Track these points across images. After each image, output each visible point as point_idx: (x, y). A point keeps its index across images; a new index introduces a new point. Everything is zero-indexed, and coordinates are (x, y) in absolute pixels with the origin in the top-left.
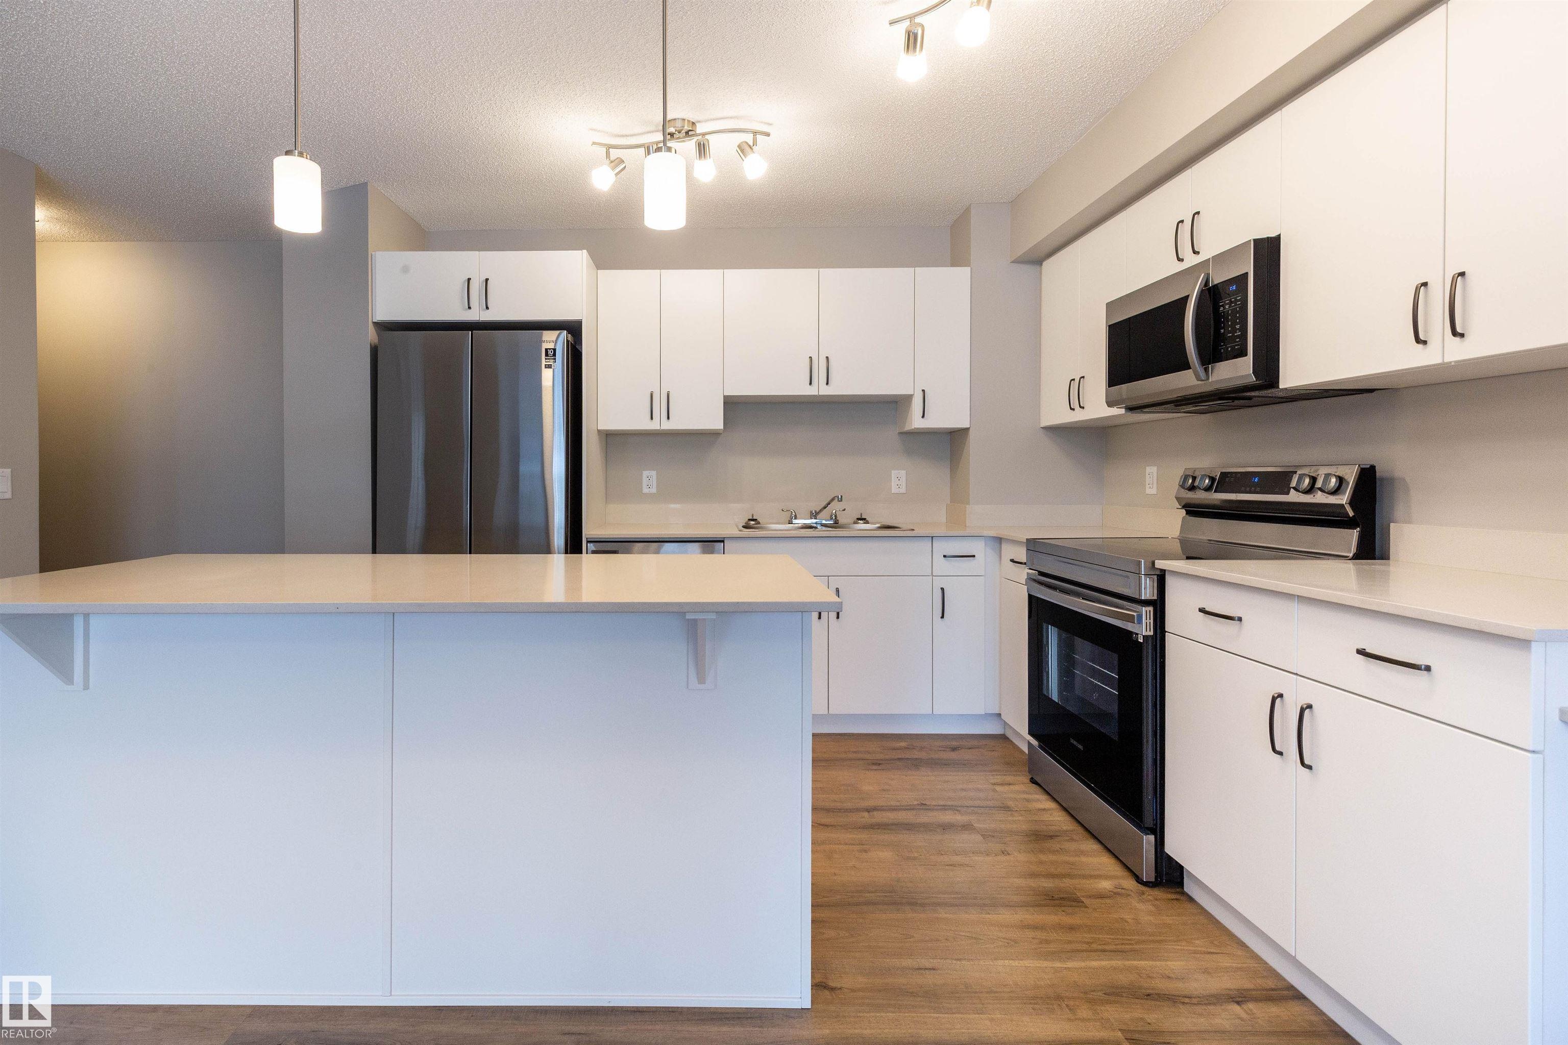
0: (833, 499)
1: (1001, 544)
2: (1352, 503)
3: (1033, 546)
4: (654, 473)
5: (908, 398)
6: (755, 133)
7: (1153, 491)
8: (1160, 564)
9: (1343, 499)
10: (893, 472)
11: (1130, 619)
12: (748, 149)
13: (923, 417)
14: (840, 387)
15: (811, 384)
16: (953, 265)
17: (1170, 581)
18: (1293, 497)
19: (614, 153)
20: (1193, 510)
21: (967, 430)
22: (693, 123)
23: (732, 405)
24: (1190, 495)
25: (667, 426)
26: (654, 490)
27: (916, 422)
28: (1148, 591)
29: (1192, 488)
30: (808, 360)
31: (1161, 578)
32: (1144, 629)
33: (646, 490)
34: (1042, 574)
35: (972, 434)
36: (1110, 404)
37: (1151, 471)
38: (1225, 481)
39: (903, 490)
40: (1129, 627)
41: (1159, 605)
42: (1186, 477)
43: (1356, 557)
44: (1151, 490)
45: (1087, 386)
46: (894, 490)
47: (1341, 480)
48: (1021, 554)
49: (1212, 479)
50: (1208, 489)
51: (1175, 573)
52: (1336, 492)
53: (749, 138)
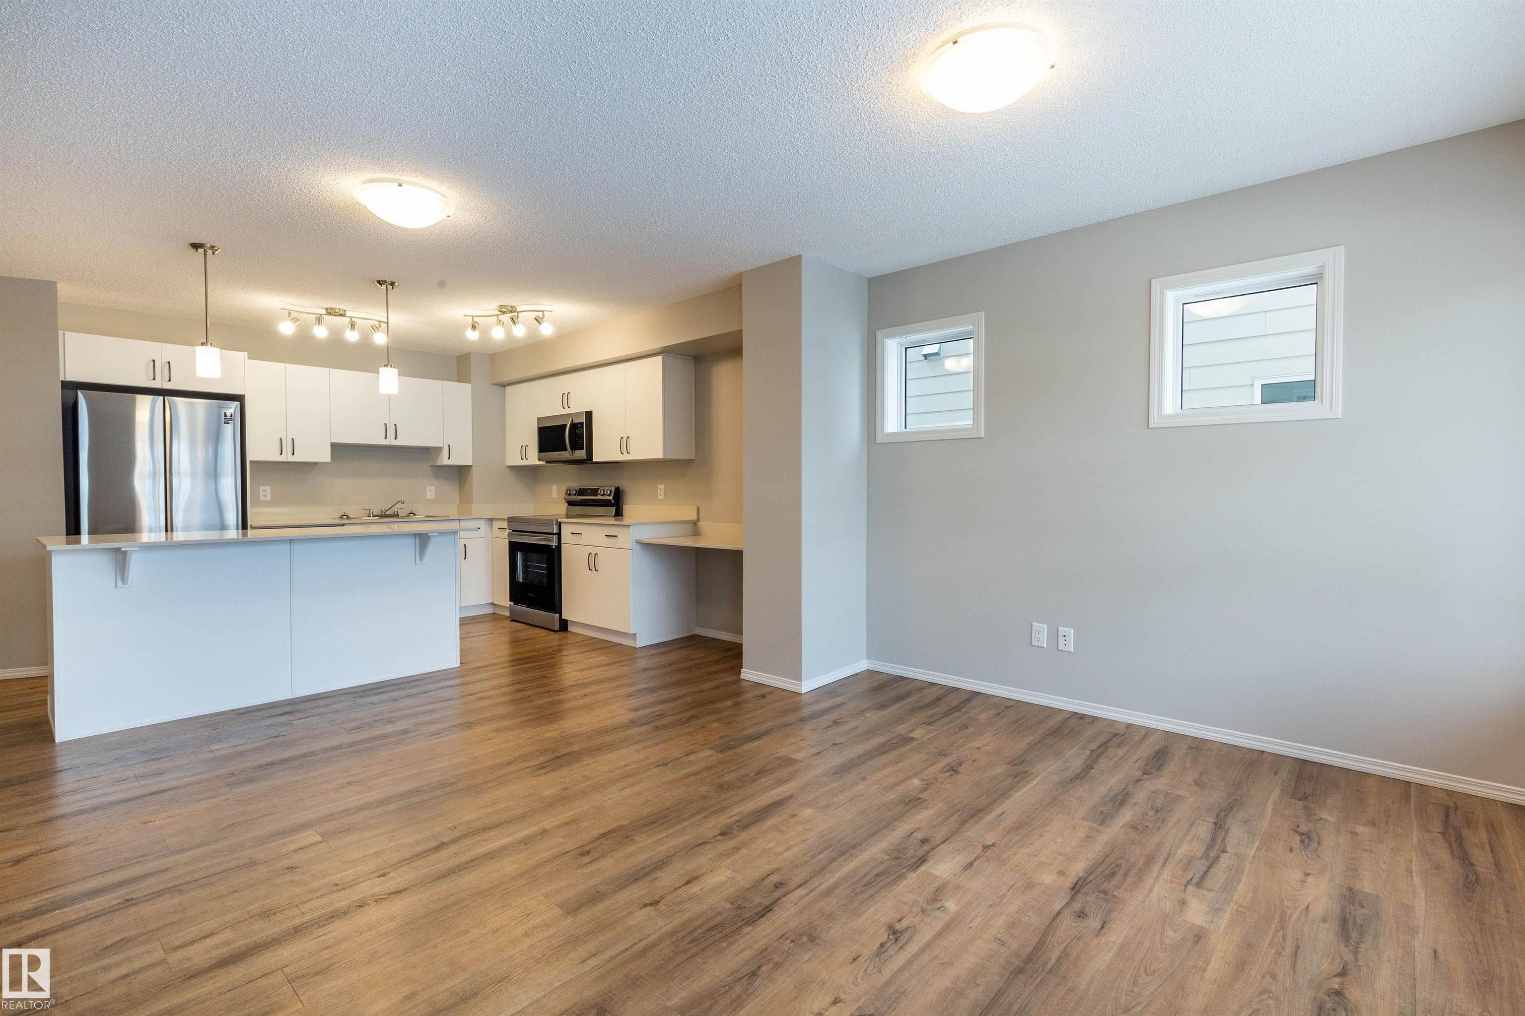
0: (398, 502)
1: (492, 522)
2: (613, 498)
3: (511, 520)
4: (268, 488)
5: (440, 449)
6: (380, 322)
7: (556, 496)
8: (559, 520)
9: (611, 498)
10: (428, 487)
11: (550, 540)
12: (376, 329)
13: (449, 459)
14: (403, 441)
15: (386, 438)
16: (458, 381)
17: (563, 526)
18: (600, 497)
19: (293, 314)
20: (570, 503)
21: (471, 466)
22: (345, 311)
23: (338, 449)
24: (569, 497)
25: (291, 459)
26: (268, 499)
27: (445, 462)
28: (555, 531)
29: (570, 495)
30: (384, 426)
31: (559, 525)
32: (554, 544)
33: (262, 498)
34: (513, 531)
35: (474, 469)
36: (540, 460)
37: (555, 487)
38: (581, 492)
39: (433, 497)
40: (550, 543)
41: (559, 535)
42: (567, 490)
43: (615, 516)
44: (555, 496)
45: (529, 449)
46: (429, 497)
47: (611, 491)
48: (505, 525)
49: (576, 491)
50: (575, 495)
51: (564, 522)
52: (609, 495)
53: (377, 324)
